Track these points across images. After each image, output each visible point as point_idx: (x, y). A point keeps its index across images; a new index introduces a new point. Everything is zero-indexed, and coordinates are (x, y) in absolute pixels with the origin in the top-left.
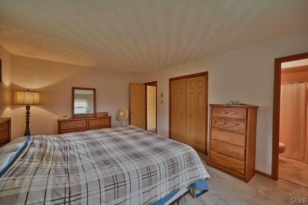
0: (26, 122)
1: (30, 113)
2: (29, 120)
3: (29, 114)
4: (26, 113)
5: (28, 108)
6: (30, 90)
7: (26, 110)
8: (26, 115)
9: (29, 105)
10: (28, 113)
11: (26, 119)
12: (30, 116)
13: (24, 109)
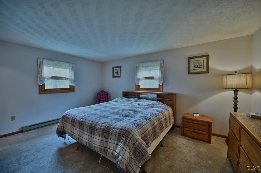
0: (233, 107)
1: (238, 98)
2: (238, 106)
3: (238, 100)
4: (234, 98)
5: (236, 92)
6: (238, 73)
7: (234, 95)
8: (234, 100)
9: (238, 90)
10: (236, 98)
11: (234, 104)
12: (238, 102)
13: (232, 93)
